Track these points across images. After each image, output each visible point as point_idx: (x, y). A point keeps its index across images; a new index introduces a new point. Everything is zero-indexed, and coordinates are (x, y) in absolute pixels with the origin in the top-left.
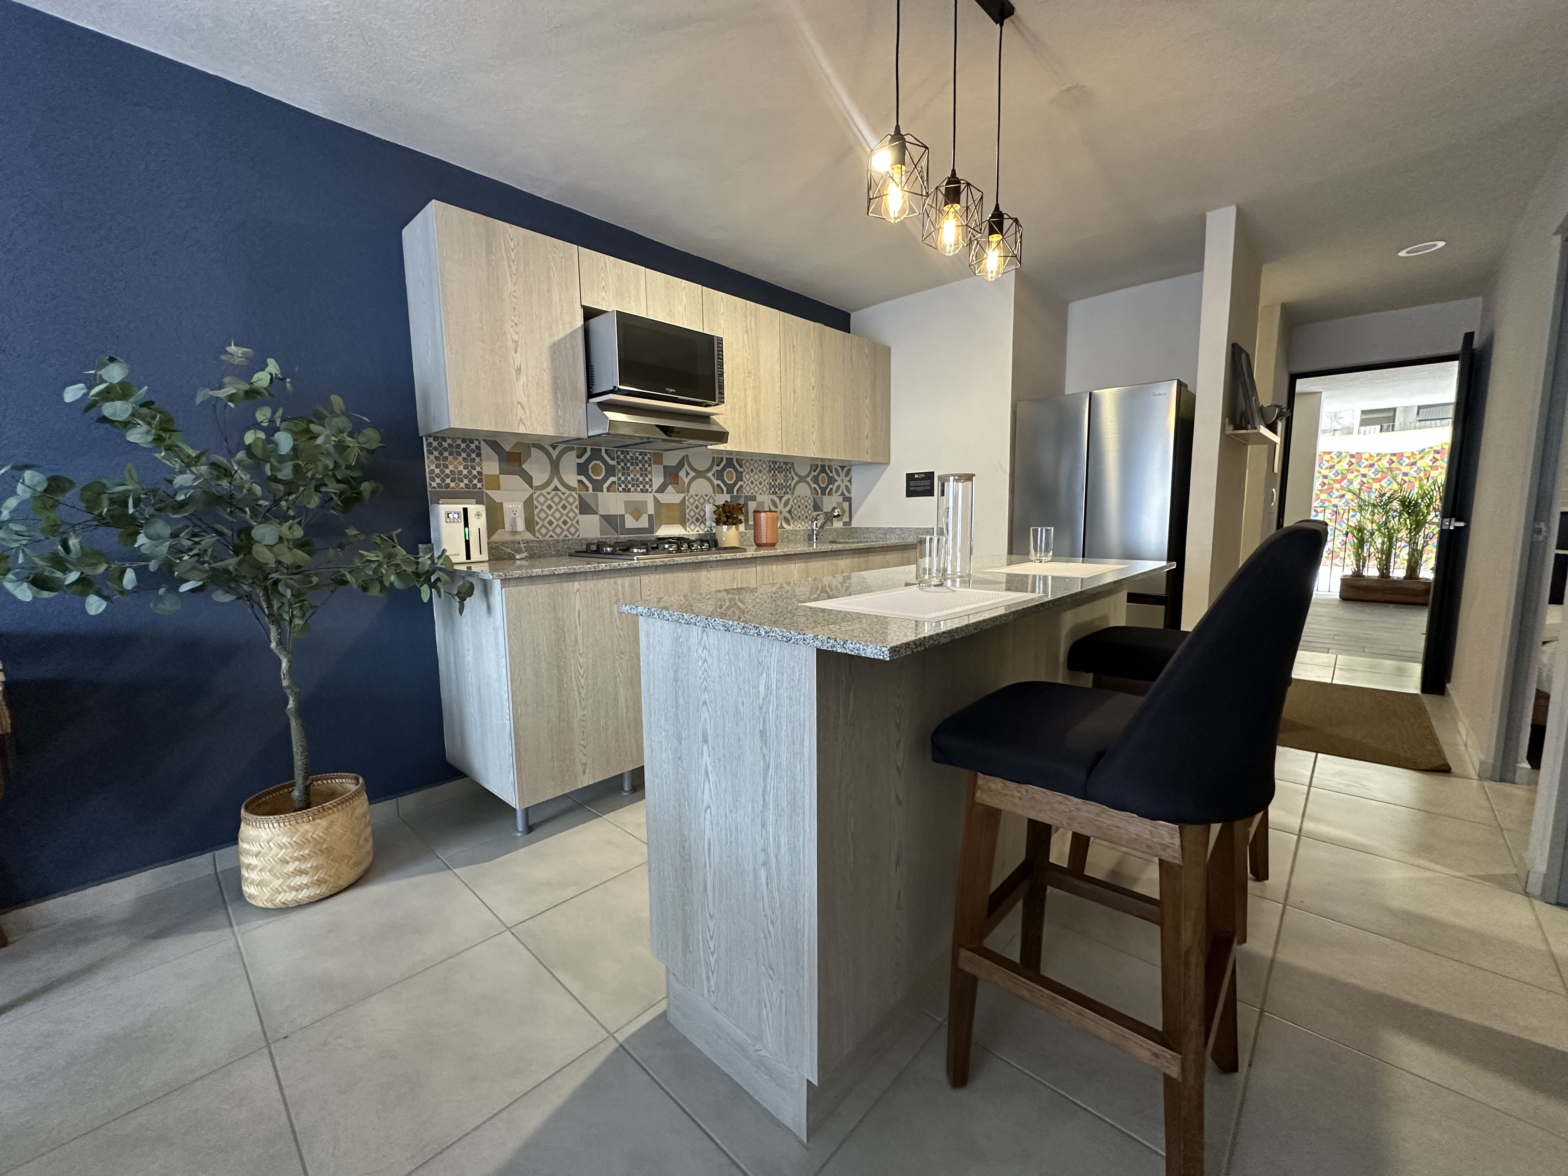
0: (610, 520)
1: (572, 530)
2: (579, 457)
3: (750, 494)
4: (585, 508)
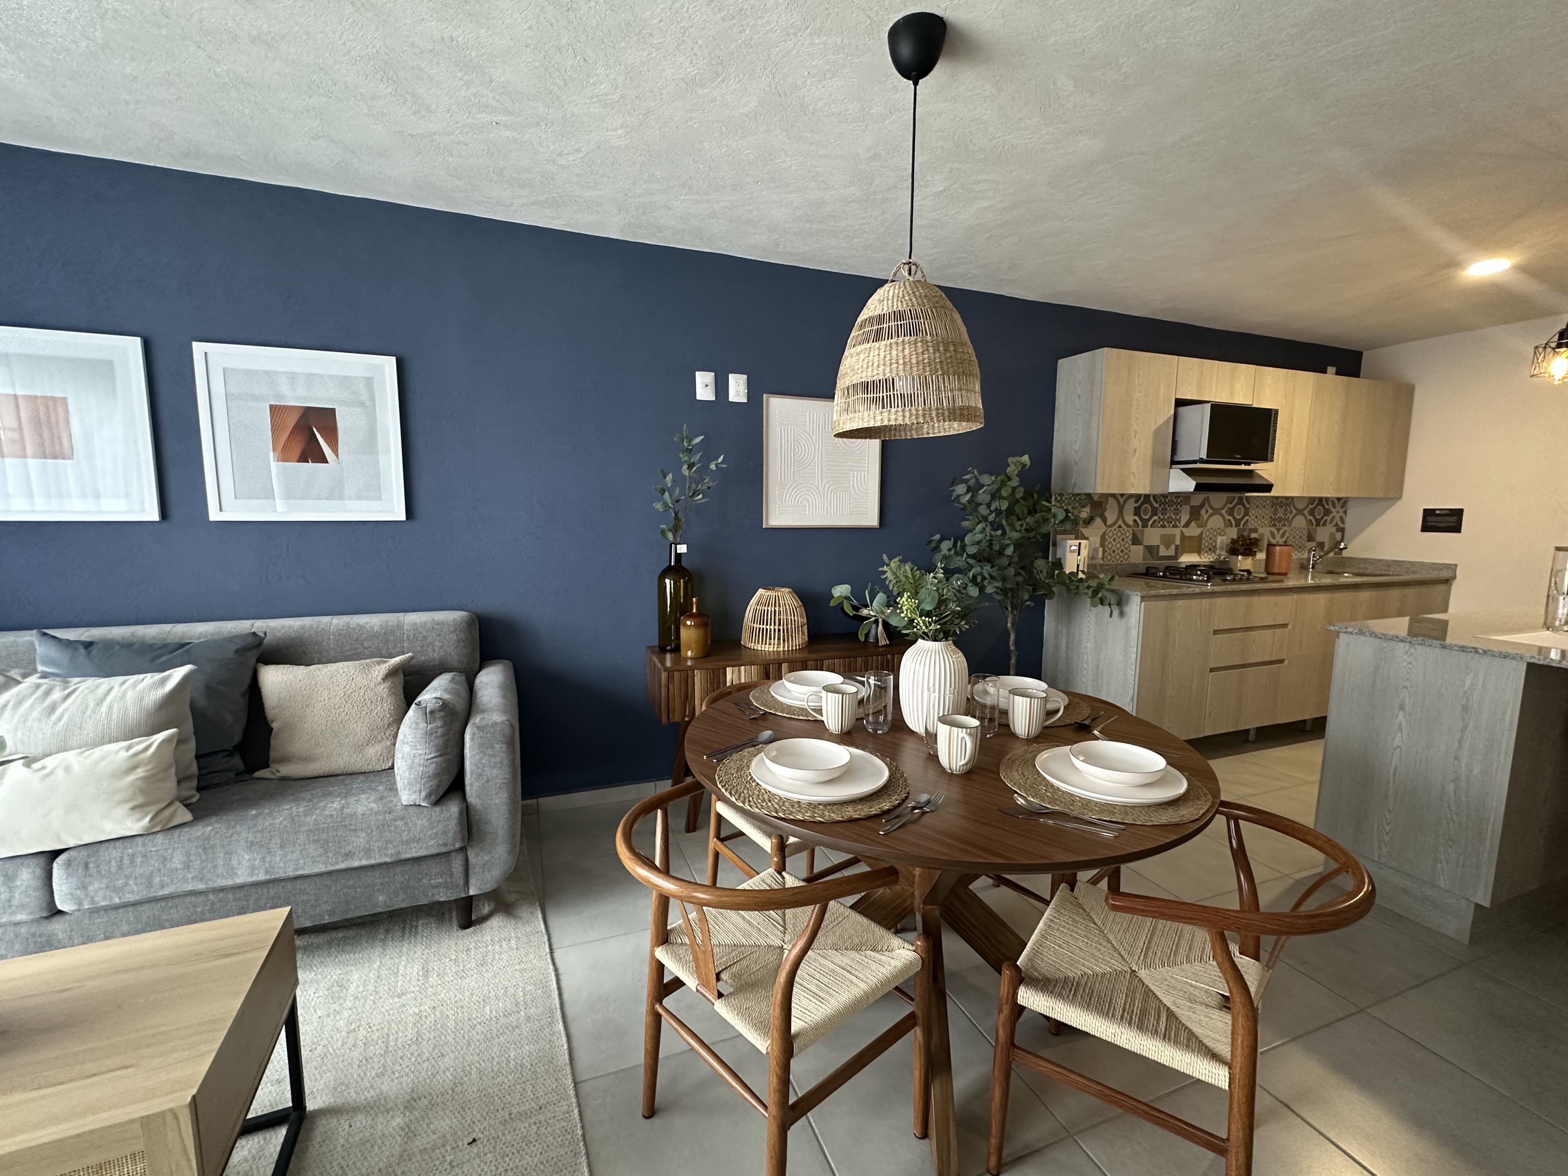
0: (1151, 550)
1: (1126, 557)
2: (1136, 502)
3: (1253, 527)
4: (1136, 541)
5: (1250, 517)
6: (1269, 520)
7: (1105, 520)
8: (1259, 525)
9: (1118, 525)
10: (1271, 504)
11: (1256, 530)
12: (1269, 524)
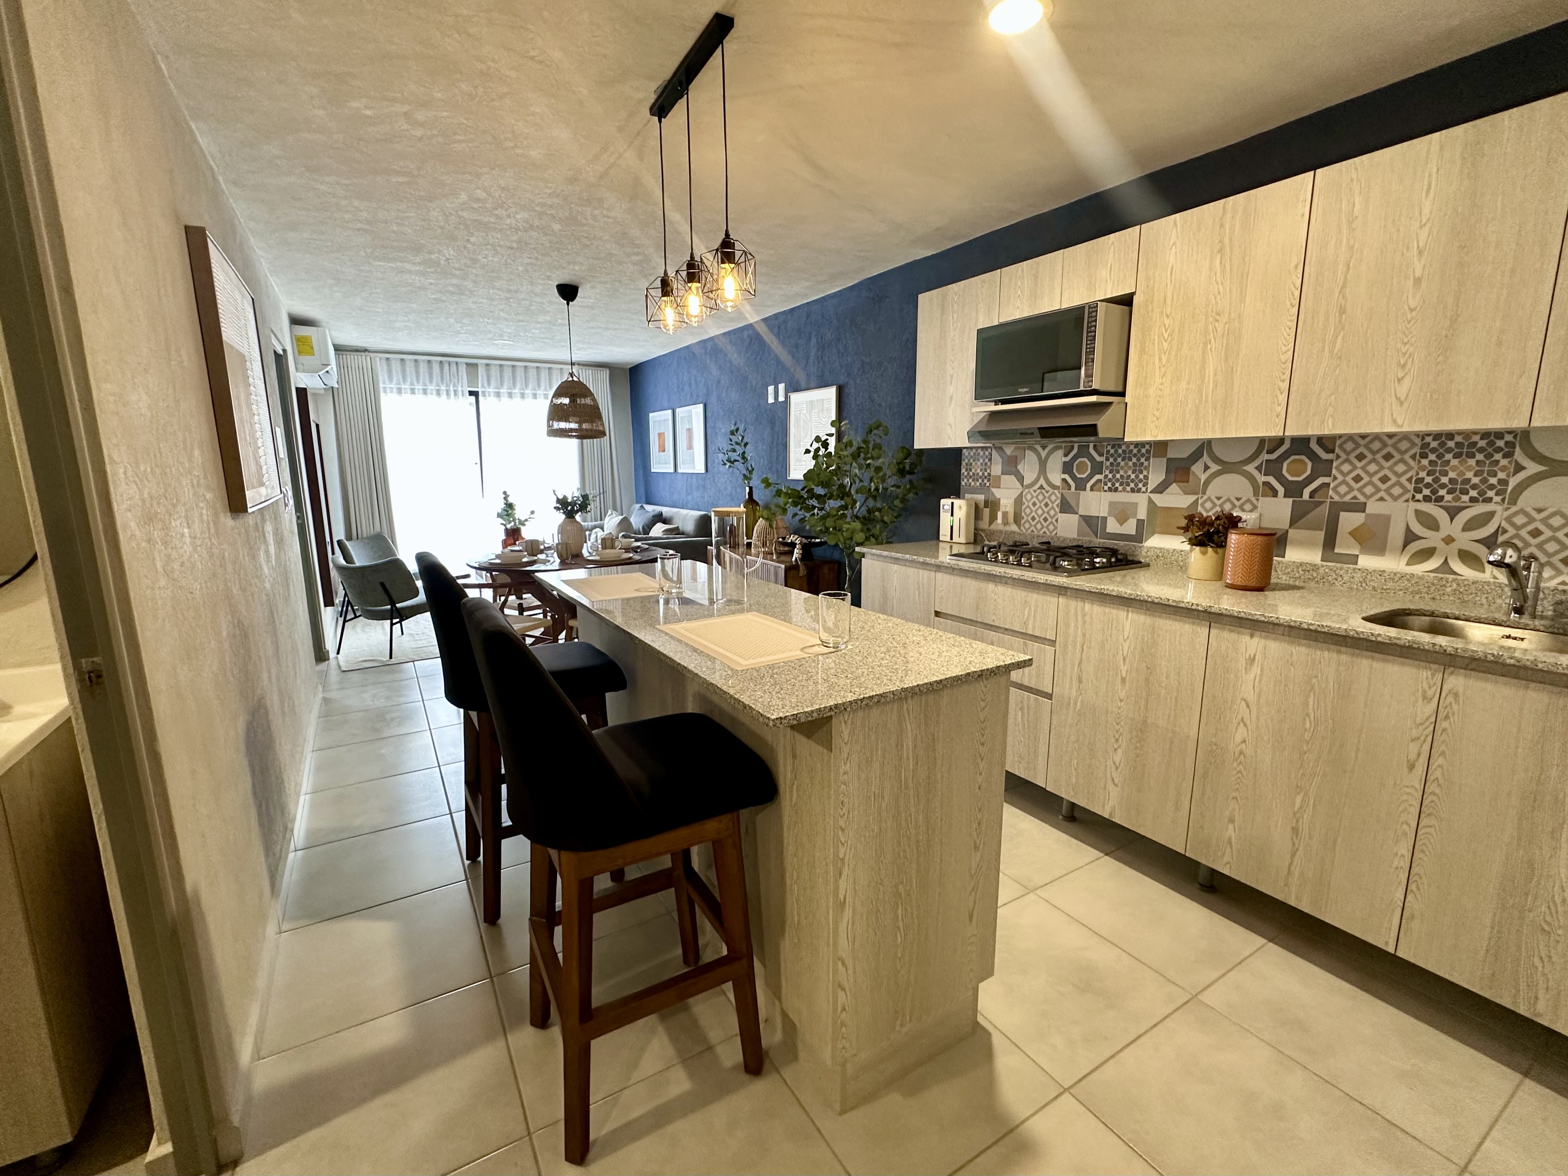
0: (1090, 522)
1: (1051, 527)
2: (1066, 455)
3: (1347, 499)
4: (1066, 507)
5: (1335, 478)
6: (1410, 487)
7: (1021, 479)
8: (1368, 497)
10: (1417, 450)
11: (1360, 508)
12: (1409, 496)
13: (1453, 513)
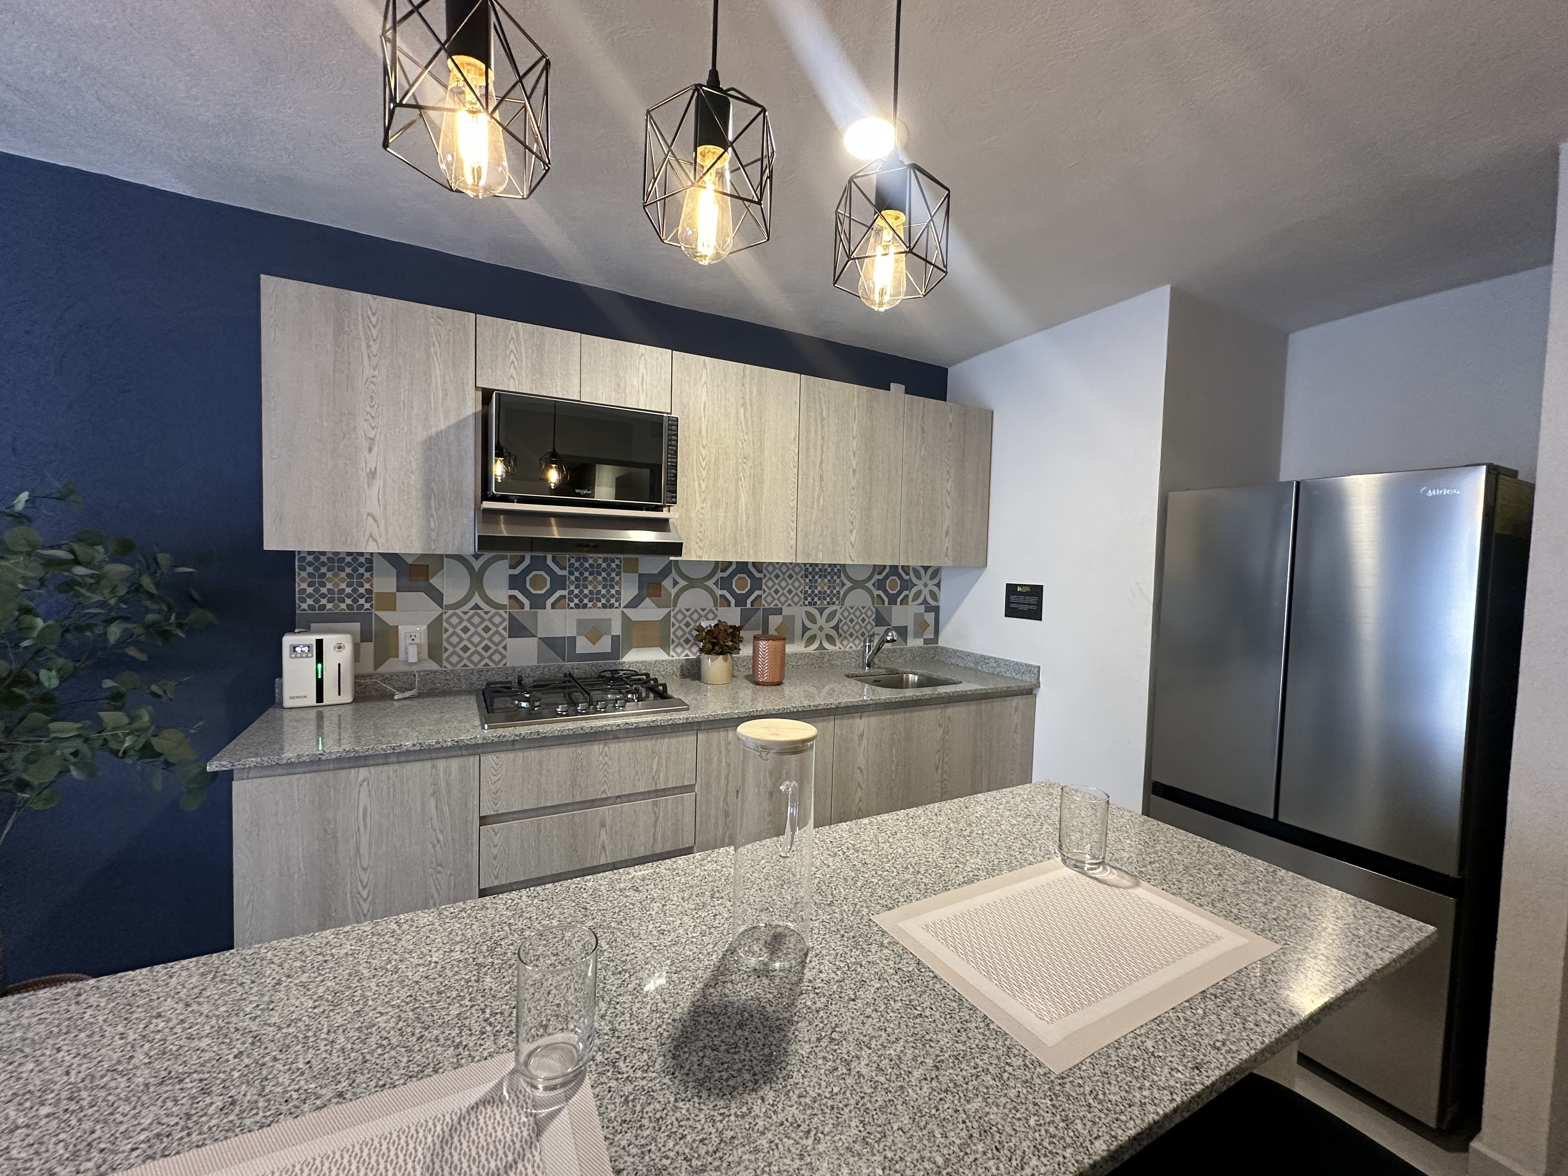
0: (552, 644)
1: (497, 657)
3: (772, 606)
4: (517, 629)
5: (765, 591)
6: (802, 596)
7: (437, 597)
8: (783, 604)
9: (471, 604)
10: (803, 572)
11: (778, 611)
12: (801, 603)
13: (821, 611)
